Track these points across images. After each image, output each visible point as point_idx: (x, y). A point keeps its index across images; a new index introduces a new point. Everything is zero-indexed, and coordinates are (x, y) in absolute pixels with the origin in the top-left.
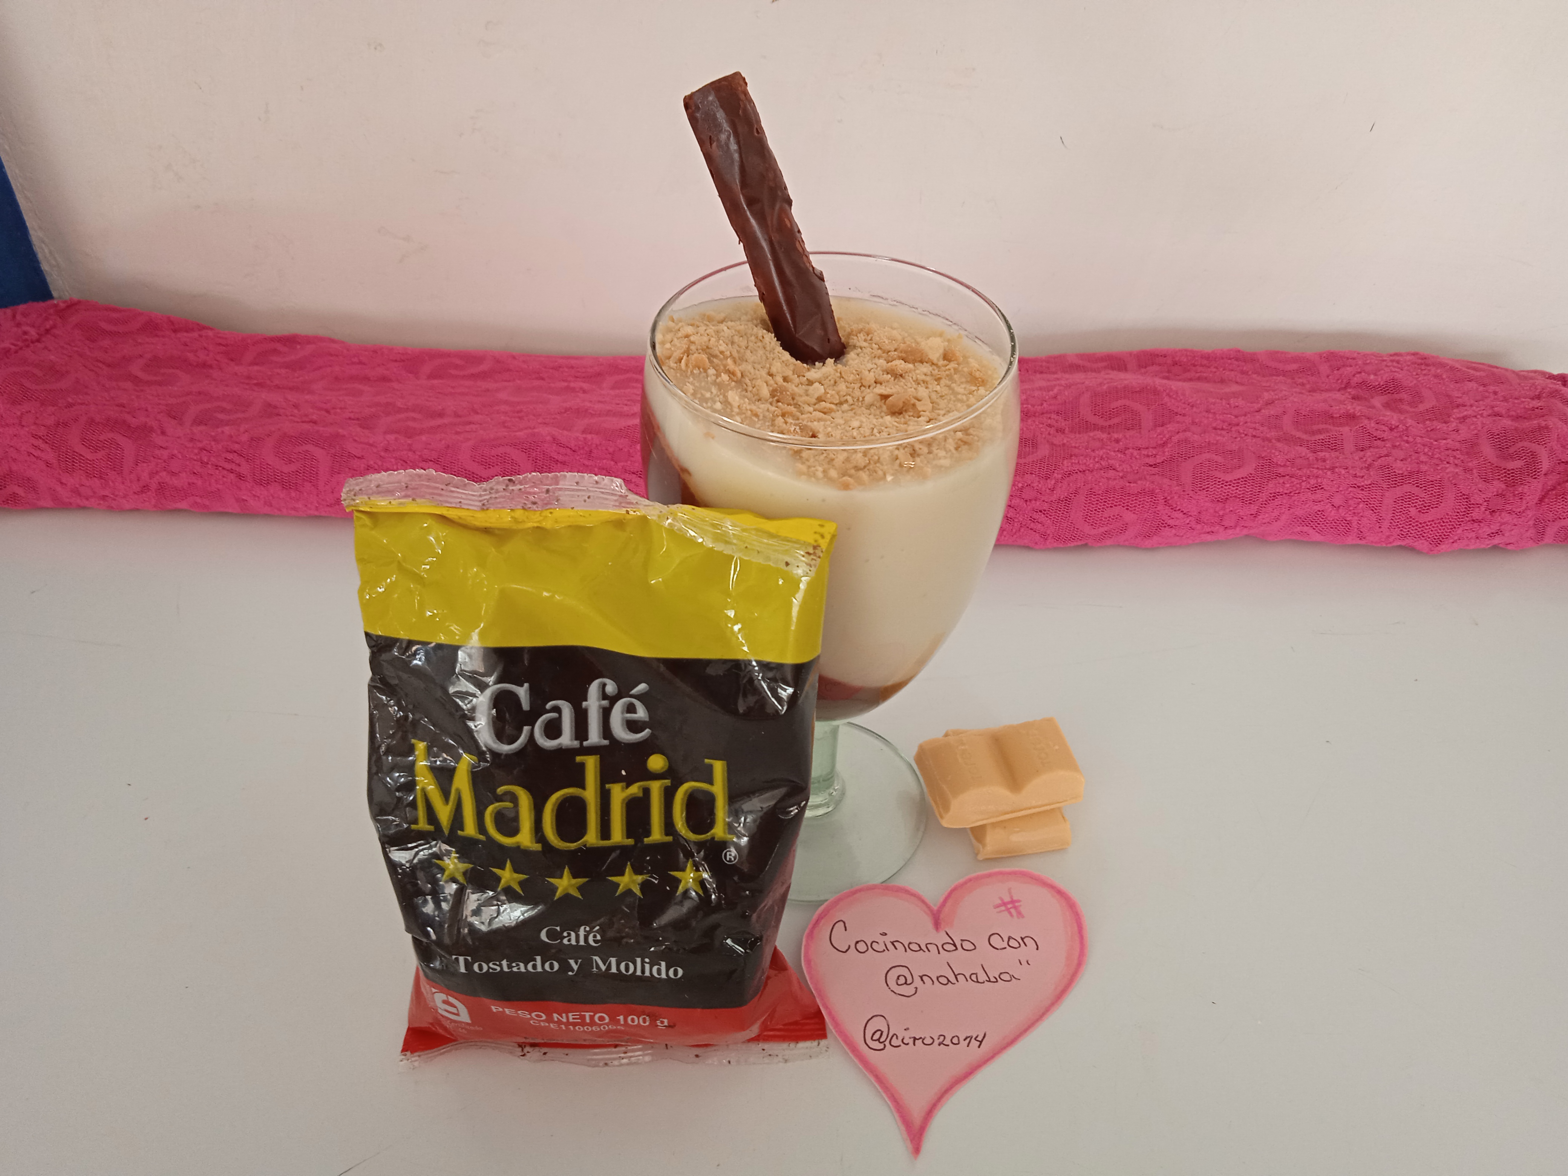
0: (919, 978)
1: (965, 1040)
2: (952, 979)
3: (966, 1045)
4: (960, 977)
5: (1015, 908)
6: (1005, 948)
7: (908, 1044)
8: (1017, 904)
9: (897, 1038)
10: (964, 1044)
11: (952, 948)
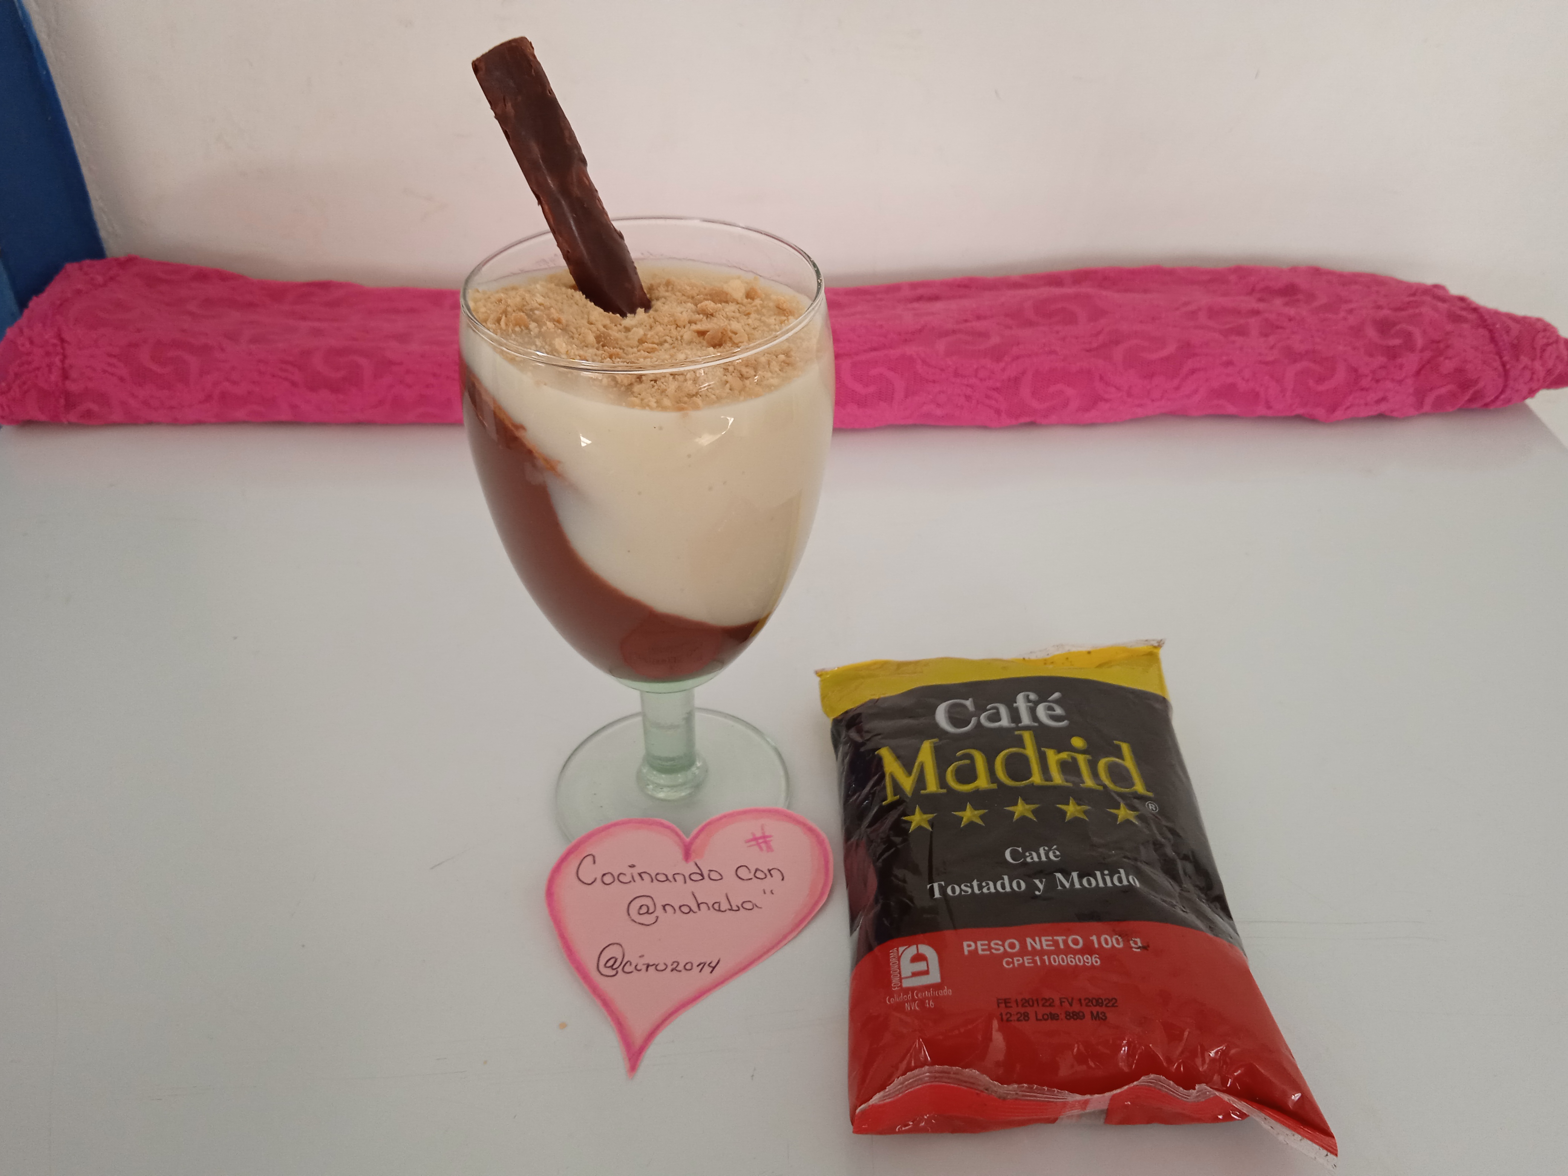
0: (662, 907)
1: (698, 966)
2: (695, 908)
3: (699, 970)
4: (703, 906)
5: (766, 842)
6: (751, 879)
7: (640, 970)
8: (768, 839)
9: (631, 964)
10: (696, 970)
11: (700, 877)
